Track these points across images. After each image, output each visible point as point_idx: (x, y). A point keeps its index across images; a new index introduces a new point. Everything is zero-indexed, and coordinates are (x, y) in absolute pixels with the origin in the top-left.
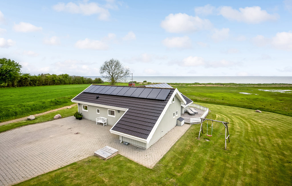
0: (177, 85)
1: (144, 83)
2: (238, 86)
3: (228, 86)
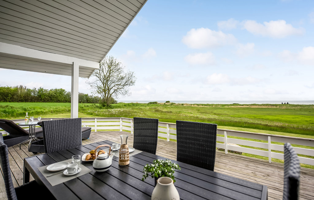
0: (209, 106)
1: (166, 104)
2: (299, 107)
3: (284, 107)
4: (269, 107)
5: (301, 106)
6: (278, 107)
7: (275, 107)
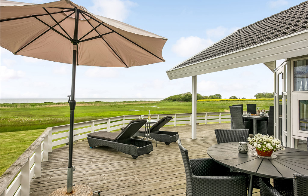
4: (86, 105)
5: (110, 103)
6: (93, 105)
7: (91, 105)
